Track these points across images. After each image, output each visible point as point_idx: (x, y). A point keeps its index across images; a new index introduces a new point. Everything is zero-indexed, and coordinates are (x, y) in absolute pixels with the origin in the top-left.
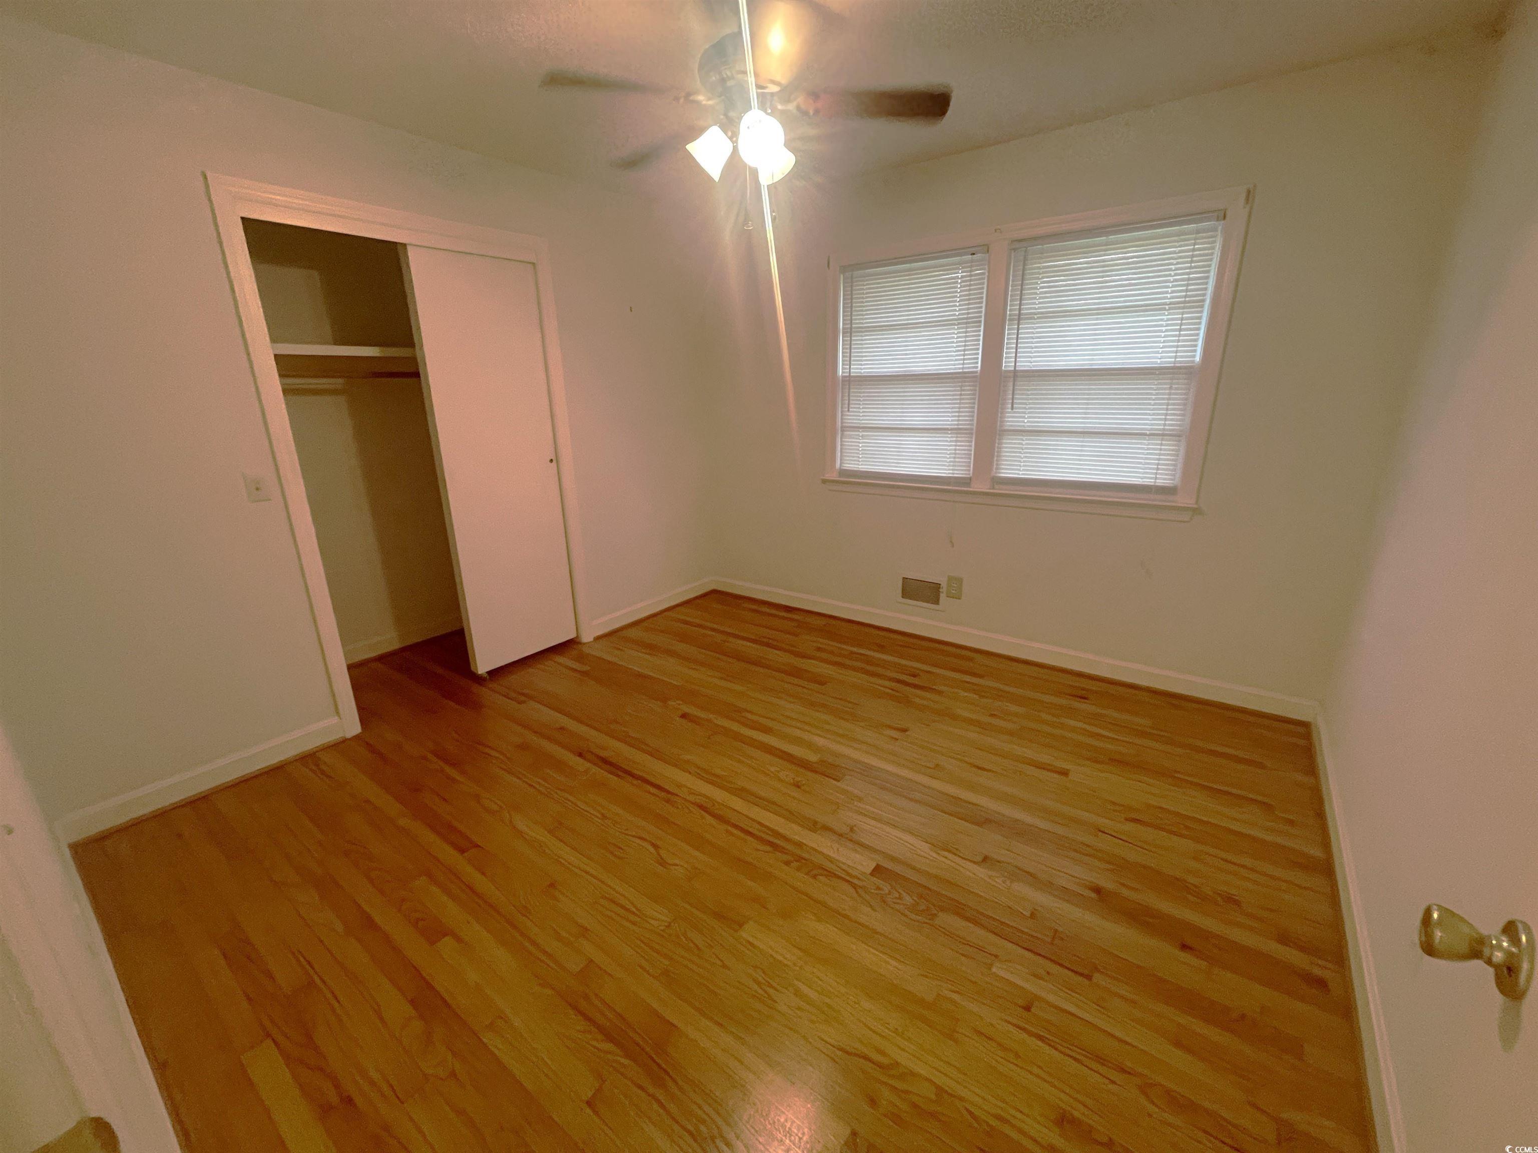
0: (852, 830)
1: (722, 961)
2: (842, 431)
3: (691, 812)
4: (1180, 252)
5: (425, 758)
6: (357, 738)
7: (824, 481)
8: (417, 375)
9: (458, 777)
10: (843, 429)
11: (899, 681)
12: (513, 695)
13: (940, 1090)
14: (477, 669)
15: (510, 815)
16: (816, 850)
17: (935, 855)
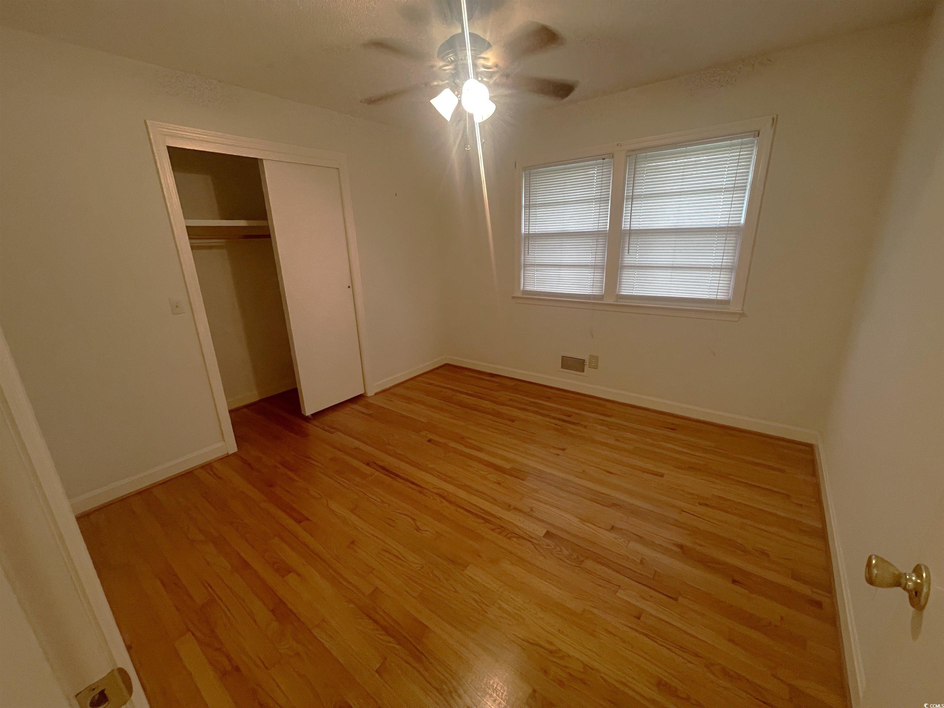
0: (531, 510)
1: (454, 588)
2: (524, 267)
3: (434, 499)
4: (731, 156)
5: (275, 467)
6: (234, 454)
7: (513, 298)
8: (269, 236)
9: (295, 478)
10: (525, 266)
11: (560, 420)
12: (327, 428)
13: (585, 666)
14: (305, 413)
15: (327, 502)
16: (510, 522)
17: (582, 525)
